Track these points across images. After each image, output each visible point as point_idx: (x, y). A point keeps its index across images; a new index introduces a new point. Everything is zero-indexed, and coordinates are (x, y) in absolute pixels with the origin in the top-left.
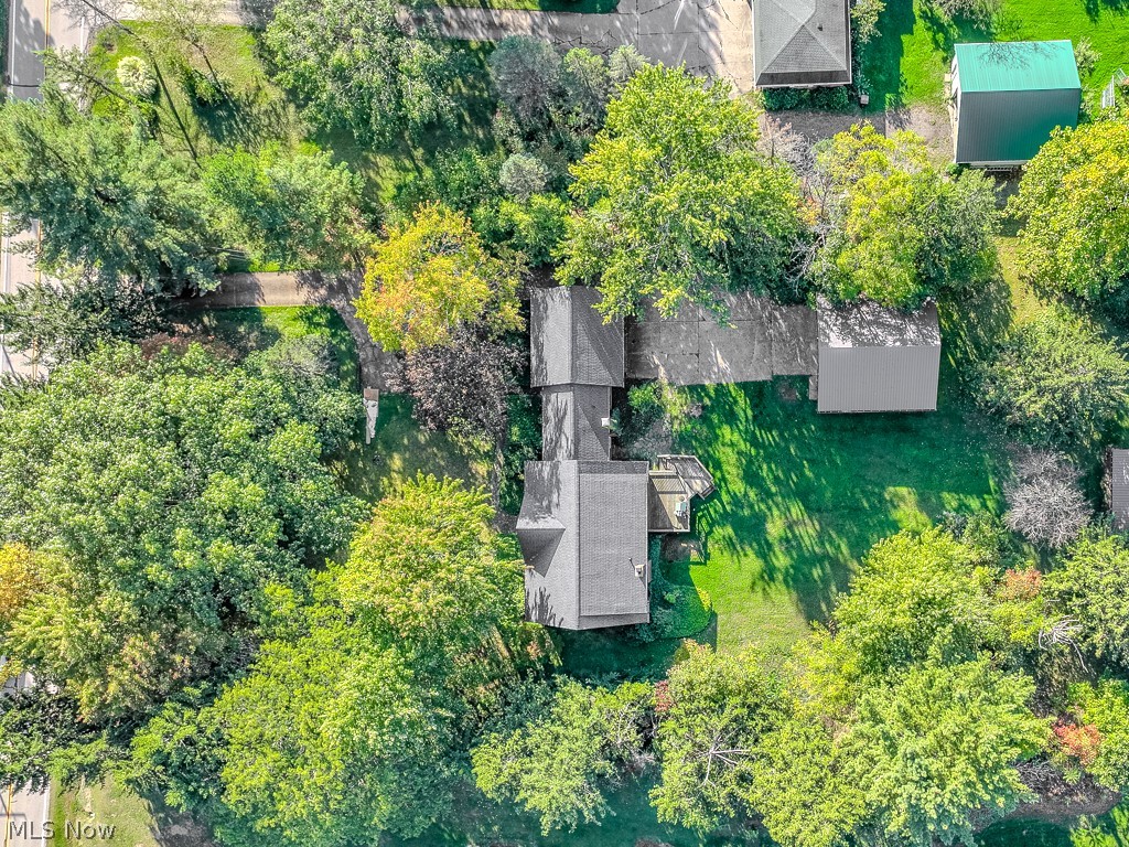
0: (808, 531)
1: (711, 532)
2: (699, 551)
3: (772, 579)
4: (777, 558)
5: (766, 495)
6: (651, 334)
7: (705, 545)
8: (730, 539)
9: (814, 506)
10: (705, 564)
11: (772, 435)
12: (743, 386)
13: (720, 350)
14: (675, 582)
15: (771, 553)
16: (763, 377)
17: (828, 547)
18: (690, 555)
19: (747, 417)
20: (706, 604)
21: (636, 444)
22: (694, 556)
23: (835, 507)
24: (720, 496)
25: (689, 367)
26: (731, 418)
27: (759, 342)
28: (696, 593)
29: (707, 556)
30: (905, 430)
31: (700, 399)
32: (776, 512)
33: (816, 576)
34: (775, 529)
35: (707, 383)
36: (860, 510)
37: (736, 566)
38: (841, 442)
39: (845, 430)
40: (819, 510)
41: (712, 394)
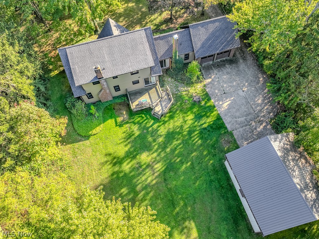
0: (149, 178)
1: (135, 124)
2: (123, 121)
3: (115, 164)
4: (128, 164)
5: (163, 147)
6: (225, 71)
7: (127, 123)
8: (133, 135)
9: (168, 176)
10: (116, 126)
11: (198, 140)
12: (219, 118)
13: (232, 103)
14: (103, 113)
15: (129, 160)
16: (228, 126)
17: (143, 192)
18: (119, 117)
19: (203, 124)
20: (94, 132)
21: (170, 79)
22: (119, 119)
23: (170, 190)
24: (156, 123)
25: (217, 91)
26: (198, 117)
27: (246, 119)
28: (99, 125)
29: (121, 126)
30: (236, 223)
31: (203, 100)
32: (155, 155)
33: (123, 190)
34: (145, 157)
35: (212, 101)
36: (174, 207)
37: (119, 142)
38: (211, 181)
39: (219, 182)
40: (165, 180)
41: (208, 104)
